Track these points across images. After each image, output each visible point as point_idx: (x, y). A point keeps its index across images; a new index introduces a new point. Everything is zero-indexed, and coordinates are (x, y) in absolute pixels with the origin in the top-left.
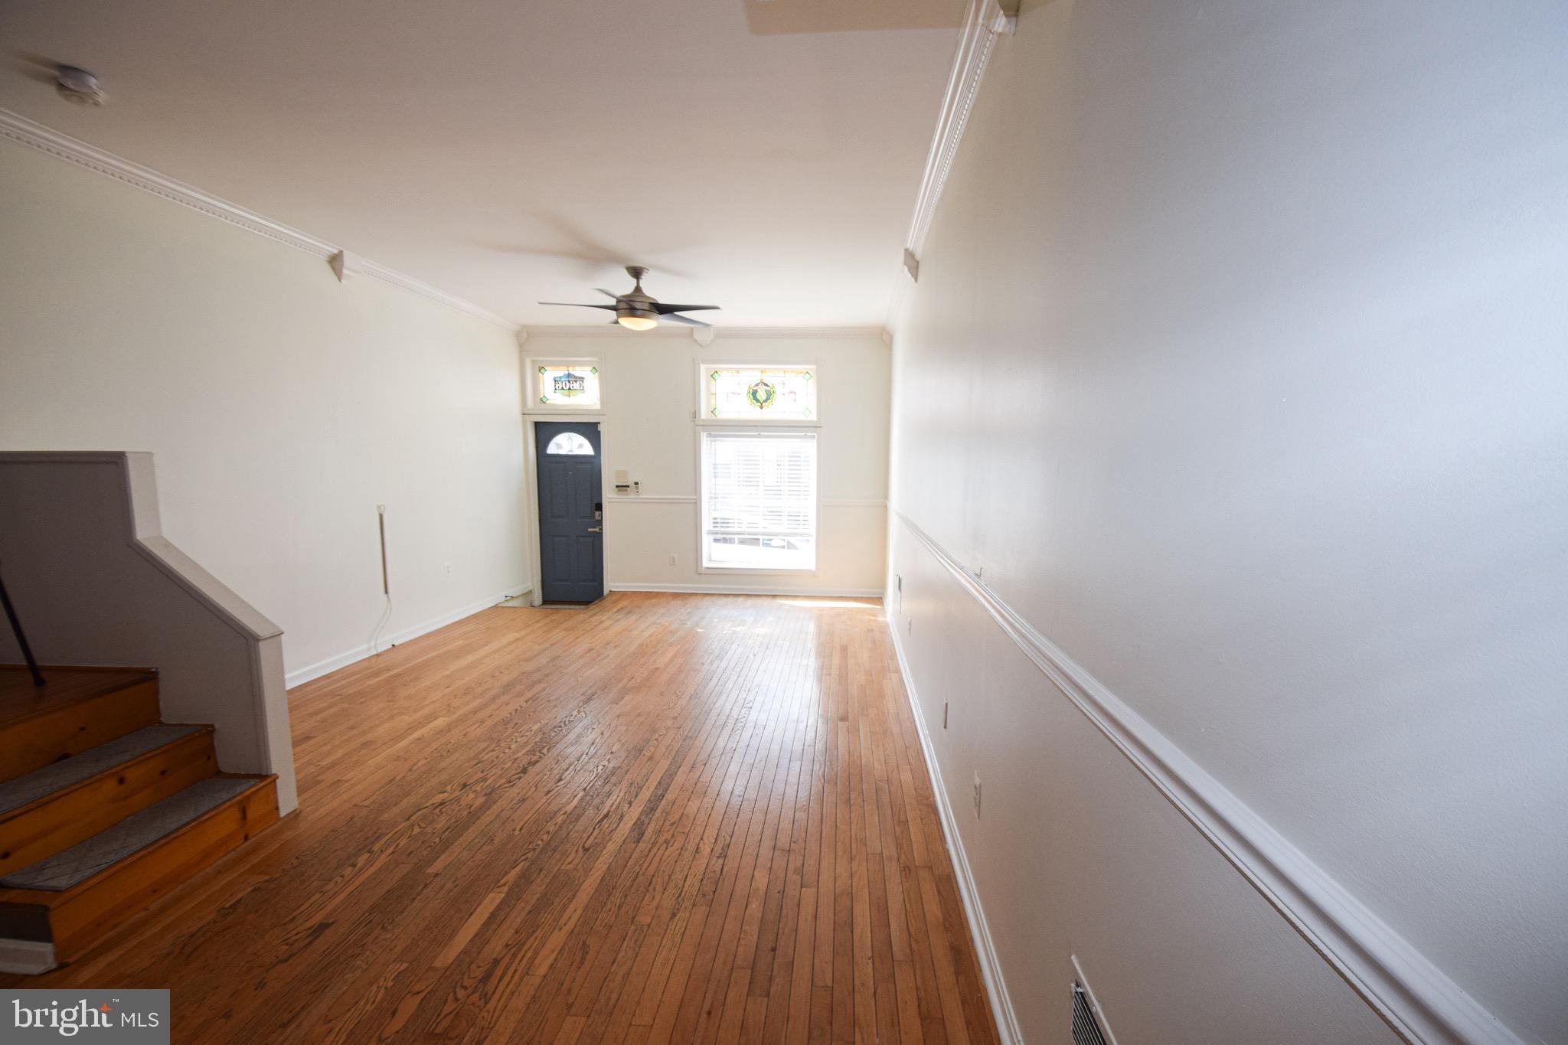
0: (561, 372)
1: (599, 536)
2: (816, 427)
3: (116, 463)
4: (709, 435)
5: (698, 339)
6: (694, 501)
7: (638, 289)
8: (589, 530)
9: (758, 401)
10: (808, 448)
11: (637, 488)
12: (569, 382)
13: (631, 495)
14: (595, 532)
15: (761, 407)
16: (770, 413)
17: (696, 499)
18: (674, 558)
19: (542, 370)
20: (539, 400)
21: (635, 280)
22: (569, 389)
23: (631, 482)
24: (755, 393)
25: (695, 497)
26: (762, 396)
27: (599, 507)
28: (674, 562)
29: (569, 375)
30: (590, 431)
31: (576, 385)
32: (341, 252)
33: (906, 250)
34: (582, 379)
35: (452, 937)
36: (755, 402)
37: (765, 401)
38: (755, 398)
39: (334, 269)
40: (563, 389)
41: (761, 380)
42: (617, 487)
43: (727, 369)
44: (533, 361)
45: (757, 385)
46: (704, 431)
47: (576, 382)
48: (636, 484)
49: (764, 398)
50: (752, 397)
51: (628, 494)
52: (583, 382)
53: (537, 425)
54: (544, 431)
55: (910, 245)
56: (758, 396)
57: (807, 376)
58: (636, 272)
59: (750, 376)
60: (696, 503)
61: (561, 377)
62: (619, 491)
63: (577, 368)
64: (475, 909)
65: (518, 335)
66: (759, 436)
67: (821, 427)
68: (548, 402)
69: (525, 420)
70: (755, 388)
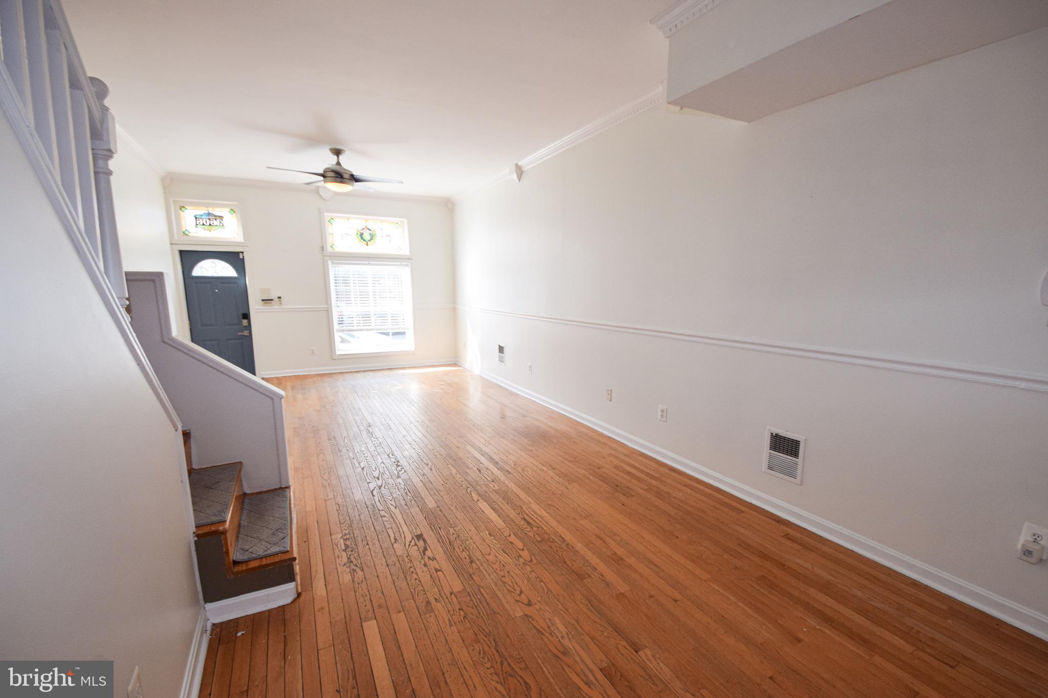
0: (201, 211)
1: (250, 336)
2: (409, 259)
4: (333, 263)
5: (322, 194)
6: (327, 309)
7: (337, 164)
8: (239, 334)
9: (364, 240)
10: (405, 273)
11: (281, 301)
12: (209, 219)
13: (275, 306)
14: (243, 335)
15: (367, 245)
16: (372, 249)
17: (328, 308)
18: (313, 350)
19: (183, 209)
20: (182, 234)
21: (336, 157)
22: (210, 225)
23: (274, 296)
24: (361, 235)
25: (326, 306)
26: (367, 236)
27: (246, 316)
28: (313, 353)
29: (209, 214)
30: (234, 258)
31: (216, 223)
33: (516, 165)
34: (221, 217)
36: (362, 241)
37: (370, 241)
38: (362, 238)
40: (203, 224)
41: (366, 226)
42: (263, 300)
43: (341, 218)
44: (174, 201)
45: (363, 229)
46: (330, 260)
47: (216, 220)
48: (279, 298)
49: (369, 239)
50: (360, 237)
51: (272, 306)
52: (222, 220)
53: (181, 252)
54: (189, 258)
55: (520, 163)
56: (364, 237)
57: (397, 225)
58: (338, 152)
59: (357, 223)
60: (328, 310)
61: (201, 215)
62: (265, 303)
63: (216, 209)
65: (163, 179)
66: (369, 264)
67: (412, 259)
68: (190, 235)
69: (172, 250)
70: (362, 232)
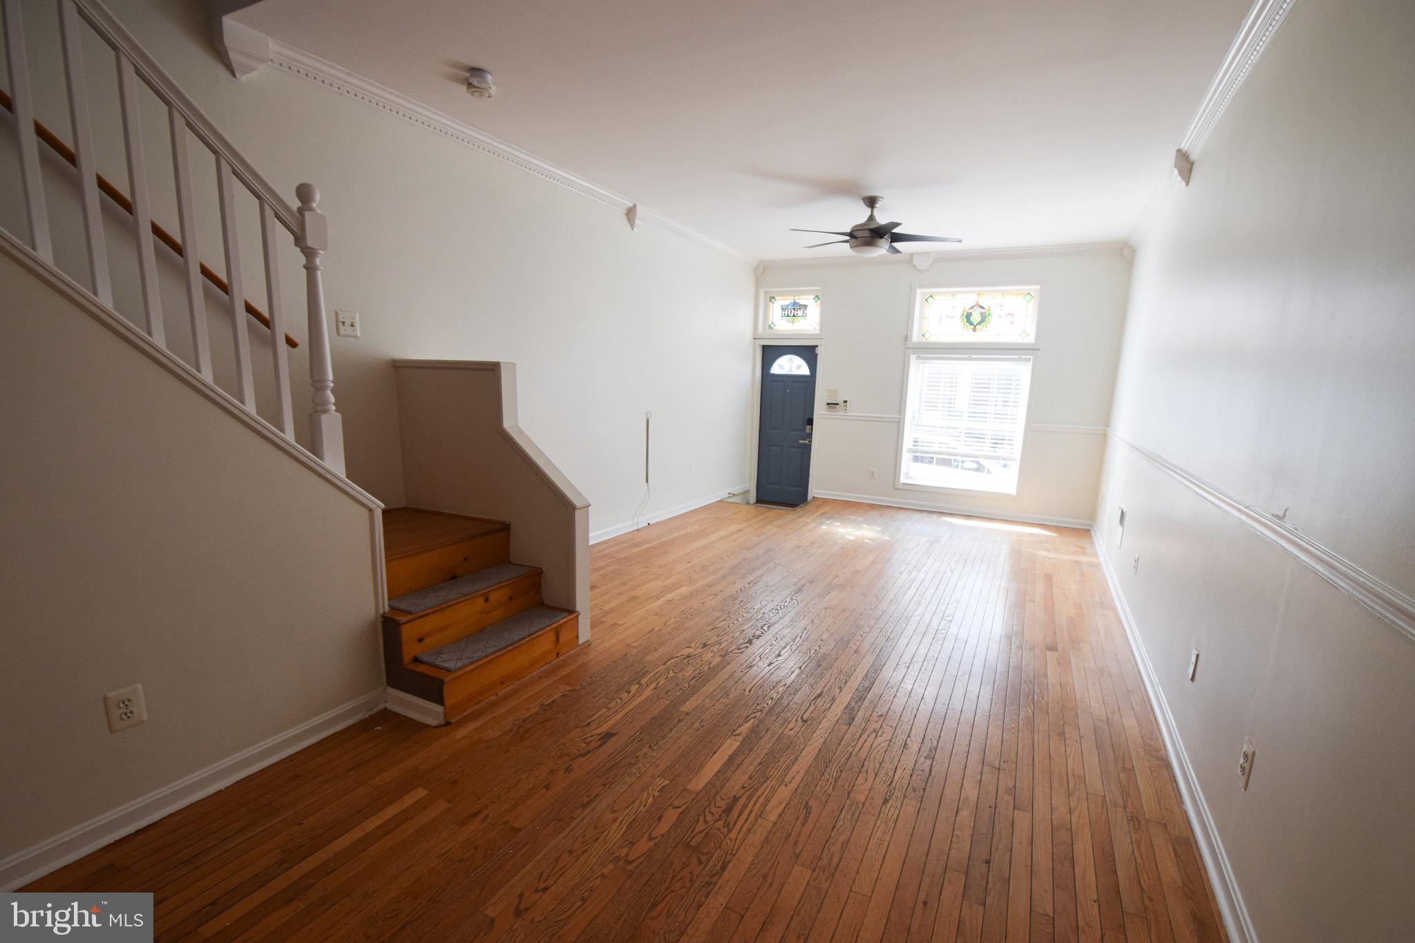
0: (787, 301)
1: (809, 446)
2: (1032, 349)
3: (493, 370)
4: (918, 358)
5: (916, 264)
6: (898, 420)
7: (871, 218)
8: (800, 441)
9: (971, 324)
10: (1022, 372)
11: (846, 406)
12: (794, 309)
13: (839, 413)
14: (805, 444)
15: (974, 330)
16: (985, 335)
17: (900, 419)
18: (873, 472)
19: (773, 300)
20: (768, 326)
21: (870, 209)
22: (794, 316)
23: (840, 401)
24: (968, 316)
25: (899, 417)
26: (976, 318)
27: (810, 422)
28: (873, 475)
29: (795, 303)
30: (808, 353)
31: (800, 313)
32: (635, 205)
33: (1179, 151)
34: (805, 307)
35: (702, 766)
36: (968, 324)
37: (979, 324)
38: (968, 321)
39: (629, 220)
40: (788, 316)
41: (977, 302)
42: (828, 404)
43: (943, 293)
44: (766, 292)
45: (972, 307)
46: (913, 354)
47: (800, 309)
48: (845, 402)
49: (979, 321)
50: (965, 320)
51: (837, 412)
52: (806, 309)
53: (764, 347)
54: (770, 353)
55: (1184, 146)
56: (972, 319)
57: (1029, 296)
58: (871, 202)
59: (965, 298)
60: (899, 422)
61: (787, 306)
62: (829, 408)
63: (802, 297)
64: (718, 750)
65: (756, 269)
66: (970, 359)
67: (1038, 350)
68: (775, 328)
69: (754, 344)
70: (969, 311)
